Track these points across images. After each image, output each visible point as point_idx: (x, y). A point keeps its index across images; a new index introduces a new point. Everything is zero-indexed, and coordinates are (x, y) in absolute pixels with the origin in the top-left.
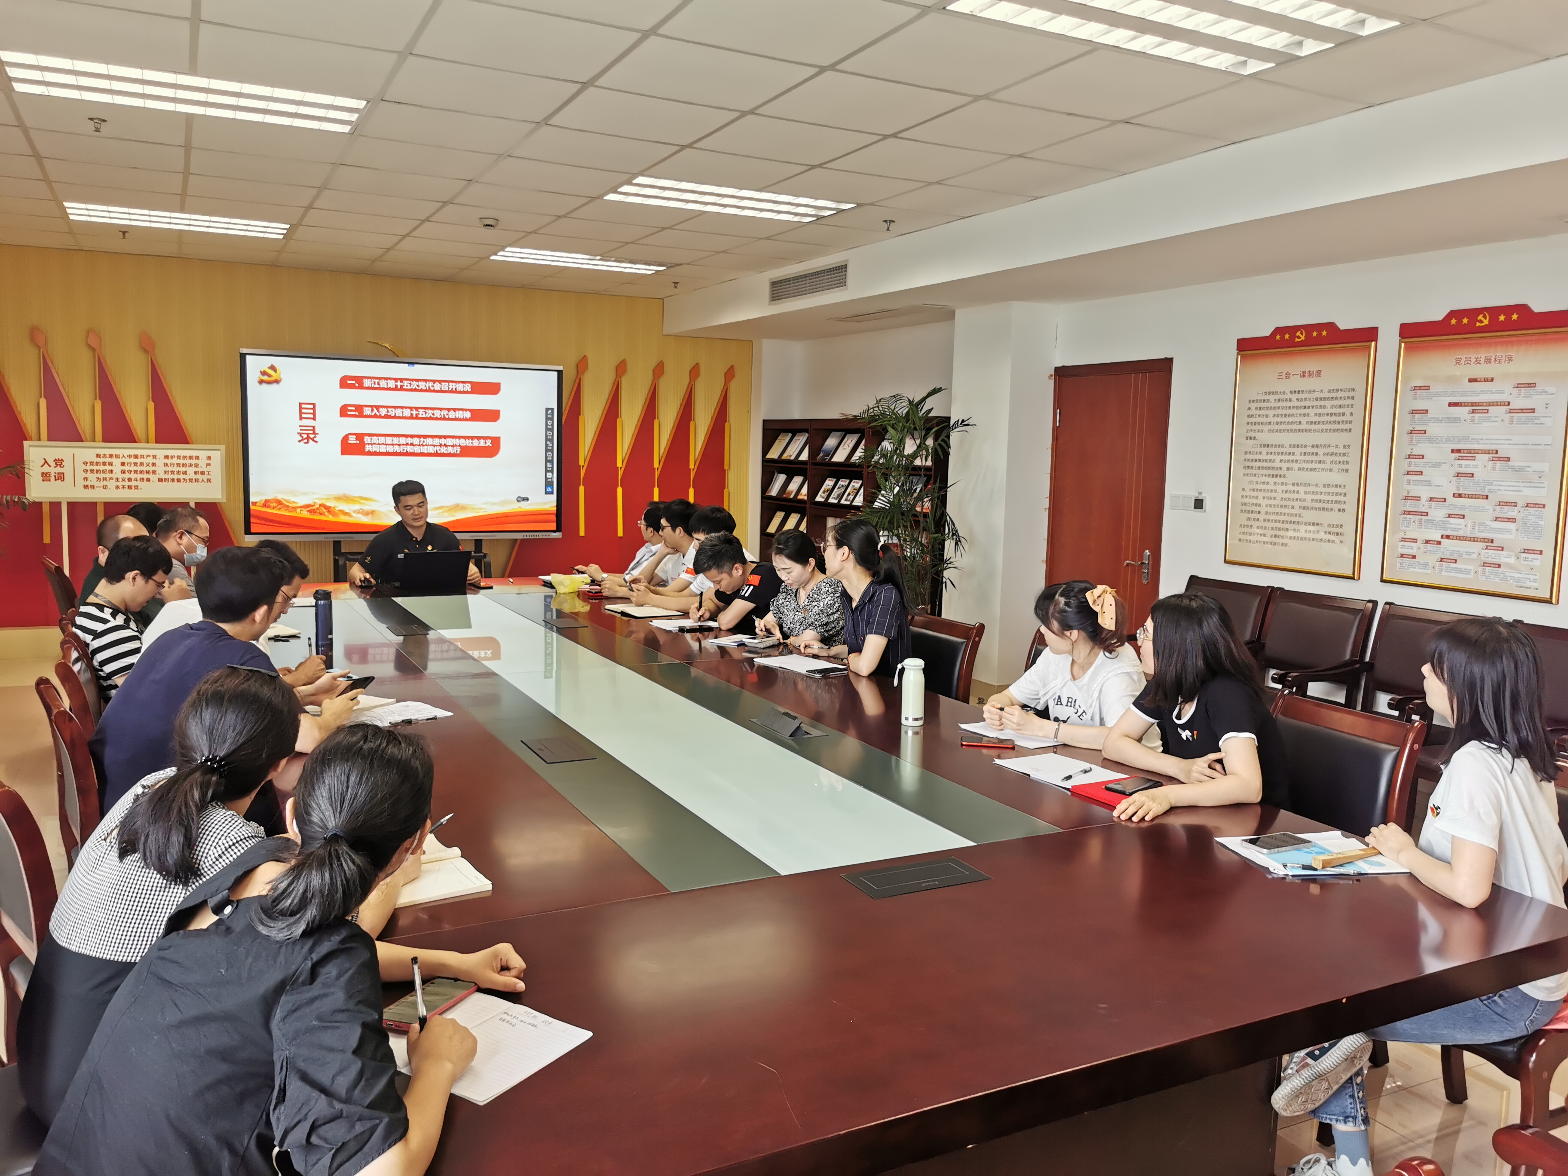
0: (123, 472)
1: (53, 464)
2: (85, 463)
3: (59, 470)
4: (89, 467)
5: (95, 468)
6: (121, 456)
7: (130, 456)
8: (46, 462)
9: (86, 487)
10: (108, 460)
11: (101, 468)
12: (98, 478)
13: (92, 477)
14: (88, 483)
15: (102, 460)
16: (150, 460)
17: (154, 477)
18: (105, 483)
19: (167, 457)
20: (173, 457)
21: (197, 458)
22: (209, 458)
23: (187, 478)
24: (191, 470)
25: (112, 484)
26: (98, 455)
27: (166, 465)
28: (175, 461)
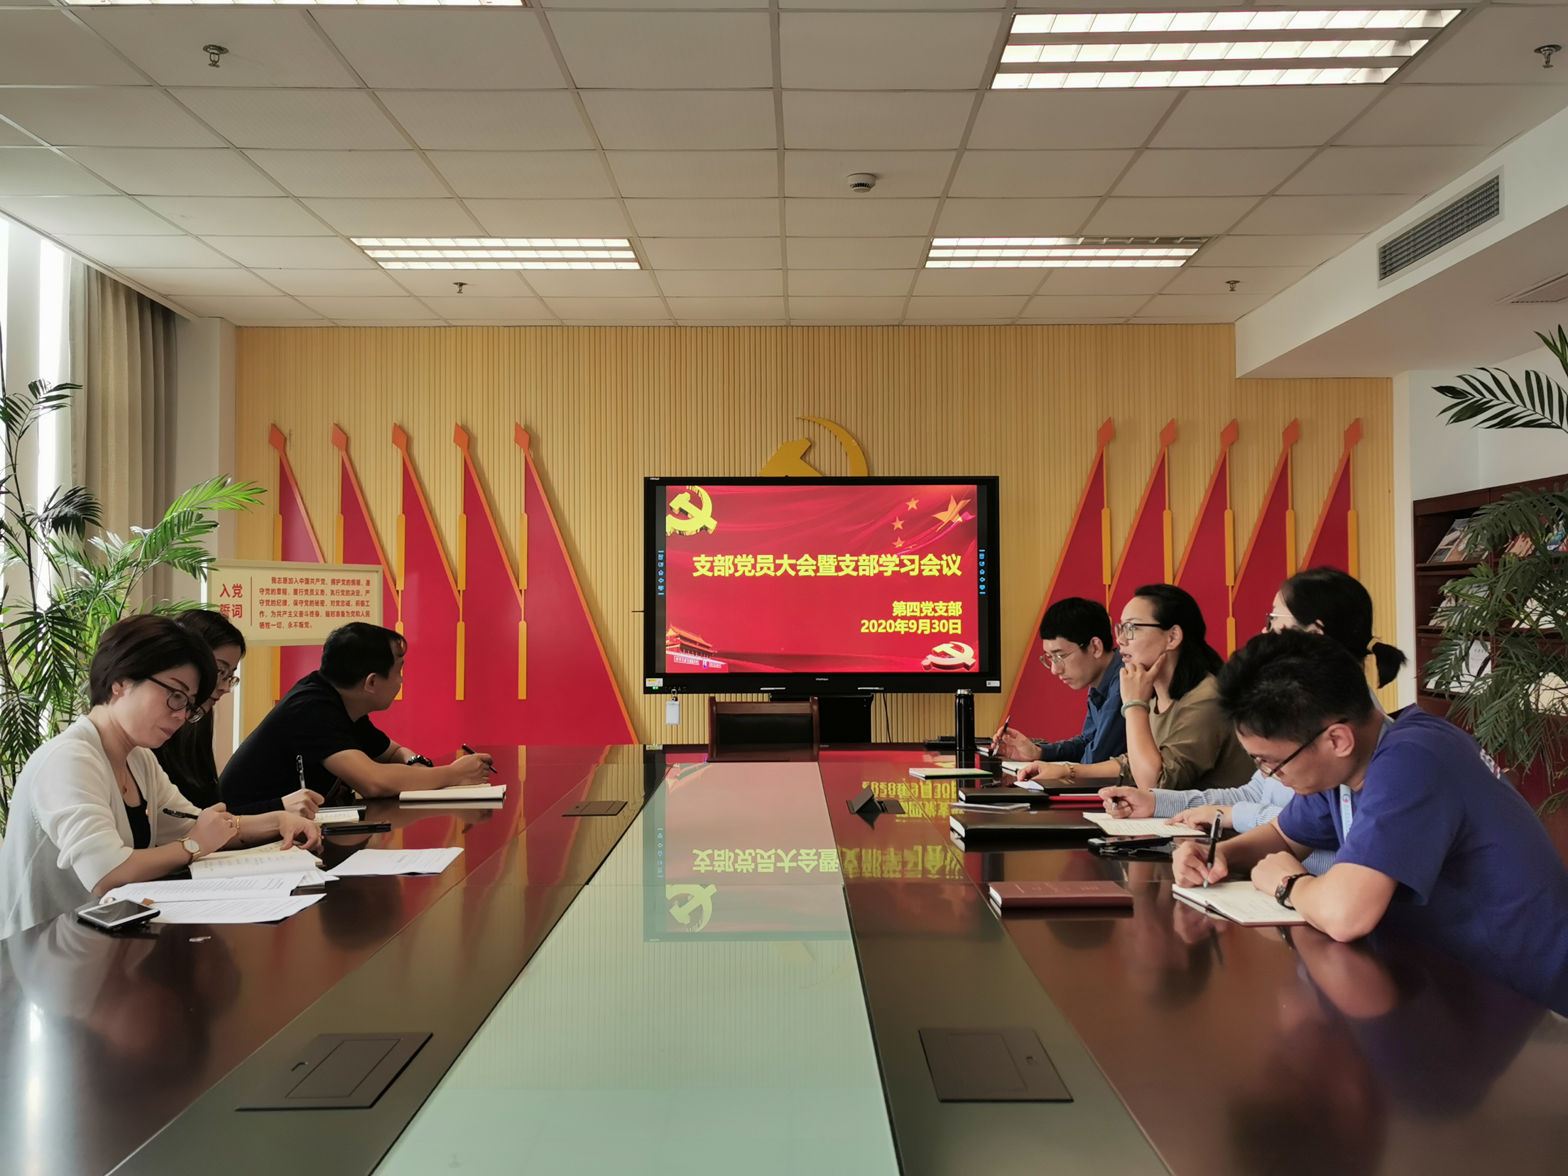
0: (296, 604)
1: (231, 591)
2: (262, 591)
3: (237, 601)
4: (265, 597)
5: (271, 597)
6: (294, 580)
7: (301, 581)
8: (225, 589)
9: (262, 625)
10: (282, 586)
11: (276, 597)
12: (273, 612)
13: (268, 610)
14: (264, 620)
15: (276, 586)
16: (318, 586)
17: (322, 610)
18: (278, 619)
19: (333, 581)
20: (338, 581)
21: (359, 582)
22: (368, 583)
23: (350, 611)
24: (353, 599)
25: (285, 620)
26: (274, 580)
27: (332, 592)
28: (340, 587)
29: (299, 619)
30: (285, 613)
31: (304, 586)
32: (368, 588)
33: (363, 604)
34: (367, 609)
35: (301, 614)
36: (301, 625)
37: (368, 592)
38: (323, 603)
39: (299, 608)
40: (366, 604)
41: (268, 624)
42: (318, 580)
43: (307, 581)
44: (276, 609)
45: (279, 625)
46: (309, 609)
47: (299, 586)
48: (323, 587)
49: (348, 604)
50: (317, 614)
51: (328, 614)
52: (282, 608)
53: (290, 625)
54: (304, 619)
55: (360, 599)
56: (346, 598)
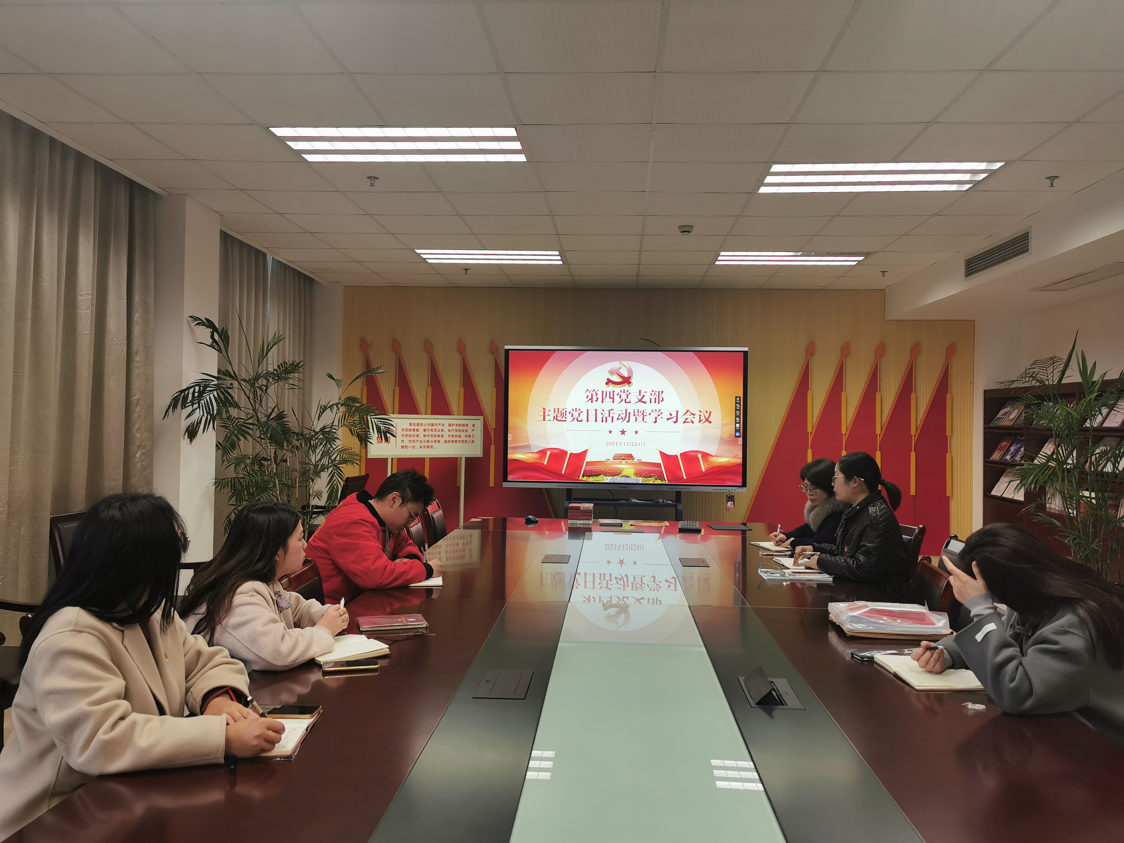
0: (425, 436)
2: (403, 430)
4: (405, 433)
5: (409, 433)
6: (424, 424)
7: (429, 425)
9: (402, 447)
10: (416, 427)
11: (412, 433)
13: (407, 439)
14: (404, 444)
15: (412, 427)
16: (440, 427)
17: (442, 440)
18: (414, 444)
19: (450, 425)
20: (453, 425)
21: (467, 425)
22: (474, 425)
23: (461, 440)
24: (463, 434)
25: (418, 445)
26: (411, 424)
27: (449, 430)
28: (455, 428)
29: (427, 444)
30: (417, 441)
31: (430, 427)
32: (473, 428)
33: (470, 436)
34: (473, 439)
35: (428, 441)
36: (428, 447)
37: (473, 430)
38: (442, 436)
39: (427, 439)
40: (472, 436)
41: (406, 447)
42: (439, 424)
43: (432, 425)
44: (412, 439)
45: (414, 447)
46: (434, 439)
47: (427, 427)
48: (443, 428)
49: (460, 436)
50: (439, 442)
51: (446, 442)
52: (416, 439)
53: (421, 447)
54: (430, 444)
55: (468, 434)
56: (458, 434)
